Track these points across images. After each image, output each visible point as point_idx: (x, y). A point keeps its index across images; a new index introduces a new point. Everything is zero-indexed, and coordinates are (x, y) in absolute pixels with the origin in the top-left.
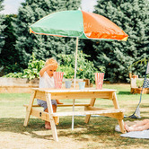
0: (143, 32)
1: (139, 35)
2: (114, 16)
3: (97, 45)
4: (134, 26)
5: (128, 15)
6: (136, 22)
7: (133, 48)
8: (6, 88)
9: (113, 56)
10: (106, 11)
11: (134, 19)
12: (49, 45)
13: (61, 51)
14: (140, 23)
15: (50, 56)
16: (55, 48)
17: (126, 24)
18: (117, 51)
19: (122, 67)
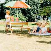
0: (39, 8)
1: (38, 8)
2: (31, 3)
3: (26, 11)
4: (36, 6)
5: (35, 3)
6: (37, 5)
7: (36, 12)
8: (1, 23)
9: (30, 14)
10: (29, 2)
11: (36, 4)
12: (13, 12)
13: (16, 13)
14: (38, 5)
15: (13, 15)
16: (15, 12)
17: (34, 6)
18: (32, 13)
19: (33, 18)
